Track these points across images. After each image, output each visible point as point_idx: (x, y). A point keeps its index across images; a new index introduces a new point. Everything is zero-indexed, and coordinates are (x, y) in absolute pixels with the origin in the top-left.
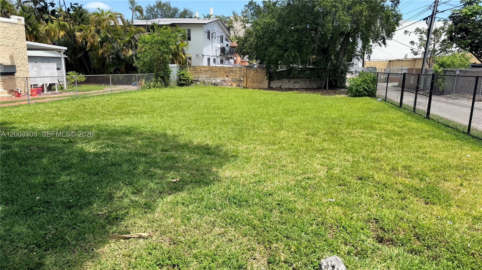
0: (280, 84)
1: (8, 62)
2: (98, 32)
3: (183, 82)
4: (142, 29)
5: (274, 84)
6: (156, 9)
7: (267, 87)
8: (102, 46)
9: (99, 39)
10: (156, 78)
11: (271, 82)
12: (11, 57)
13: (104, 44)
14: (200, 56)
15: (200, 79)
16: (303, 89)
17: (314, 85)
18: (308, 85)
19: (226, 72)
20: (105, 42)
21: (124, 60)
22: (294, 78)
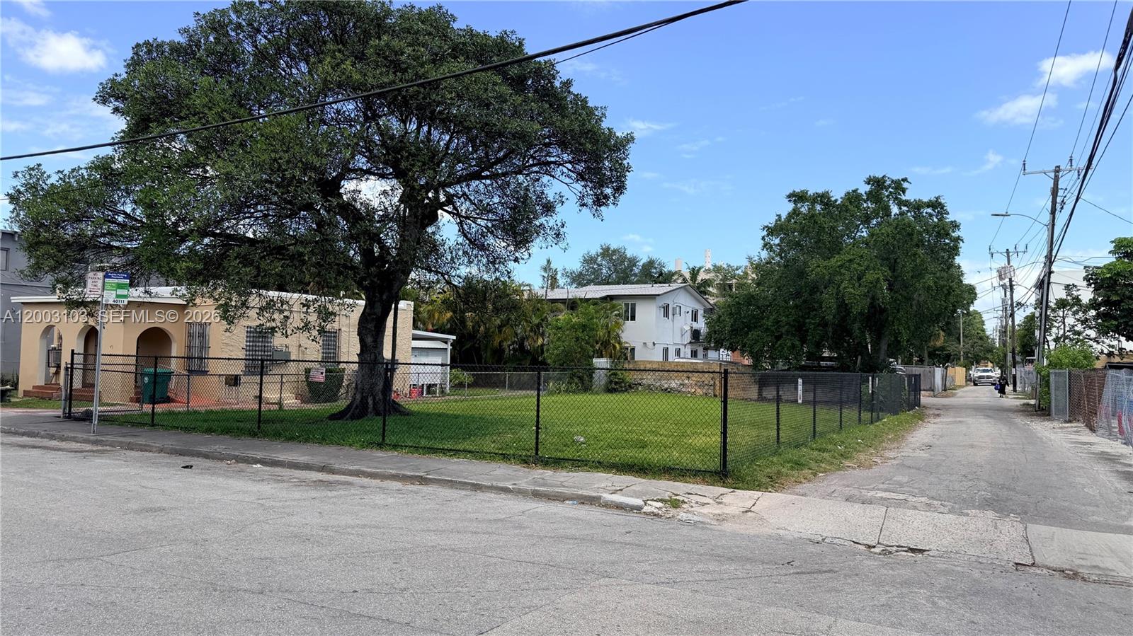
0: (779, 392)
3: (616, 385)
4: (561, 306)
5: (768, 393)
7: (756, 397)
8: (500, 332)
9: (498, 322)
10: (572, 378)
11: (763, 388)
13: (504, 329)
14: (650, 344)
15: (644, 381)
20: (505, 326)
21: (528, 352)
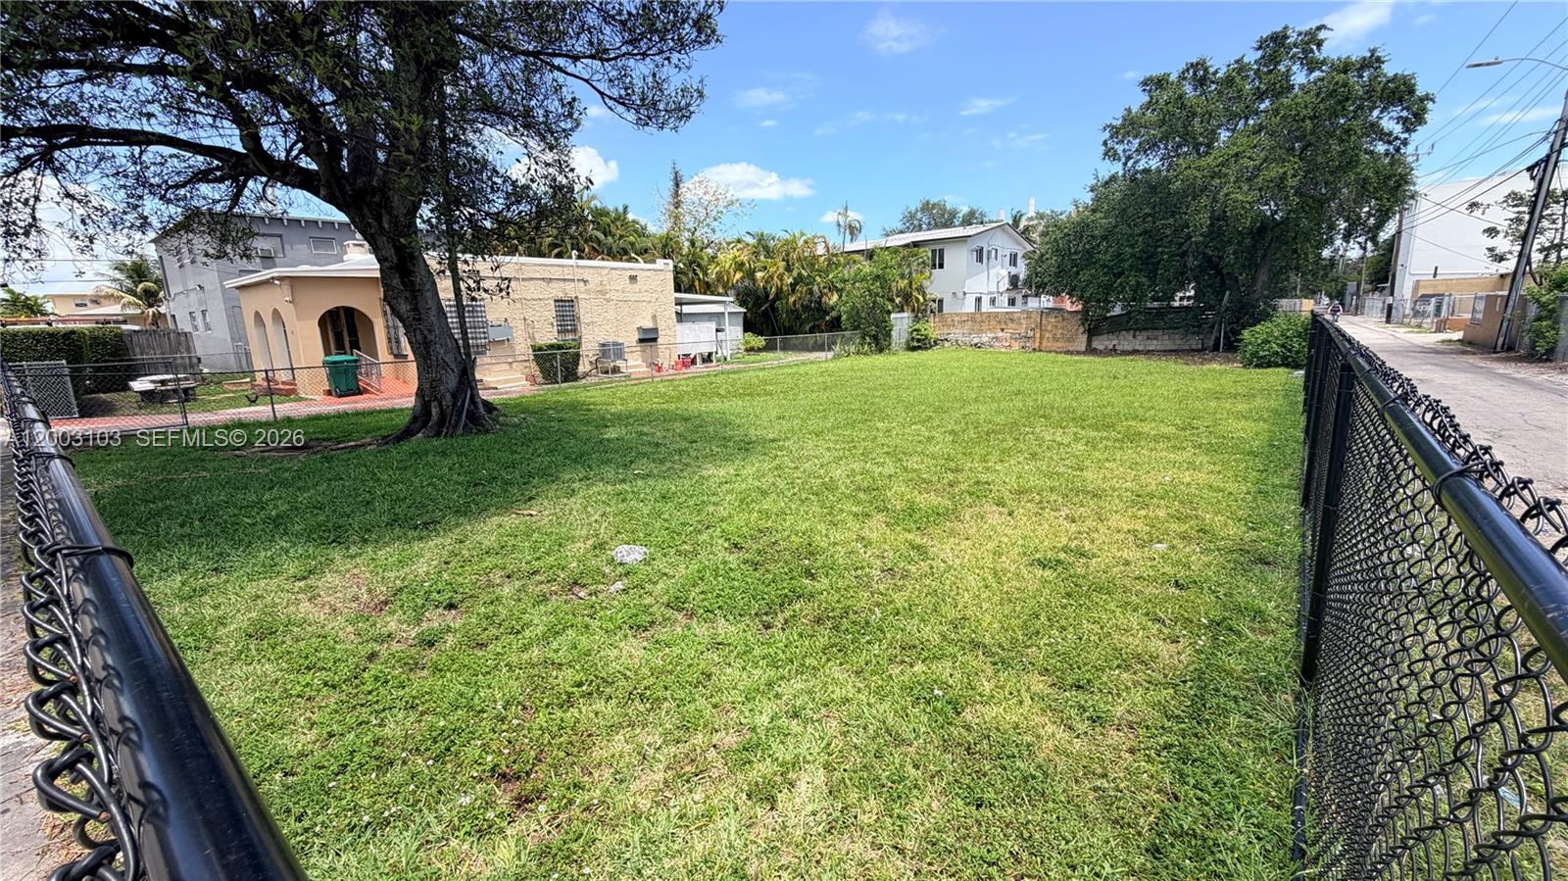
0: (1114, 342)
1: (649, 325)
2: (788, 269)
3: (919, 344)
4: (857, 257)
5: (1099, 343)
6: (919, 215)
7: (1084, 349)
8: (793, 290)
9: (791, 280)
10: (863, 338)
11: (1094, 338)
12: (654, 317)
13: (798, 287)
14: (961, 295)
15: (950, 337)
16: (1171, 351)
17: (1195, 342)
18: (1178, 342)
19: (999, 322)
20: (798, 284)
21: (825, 311)
22: (1145, 329)
